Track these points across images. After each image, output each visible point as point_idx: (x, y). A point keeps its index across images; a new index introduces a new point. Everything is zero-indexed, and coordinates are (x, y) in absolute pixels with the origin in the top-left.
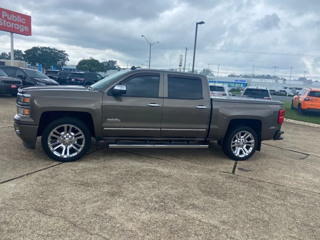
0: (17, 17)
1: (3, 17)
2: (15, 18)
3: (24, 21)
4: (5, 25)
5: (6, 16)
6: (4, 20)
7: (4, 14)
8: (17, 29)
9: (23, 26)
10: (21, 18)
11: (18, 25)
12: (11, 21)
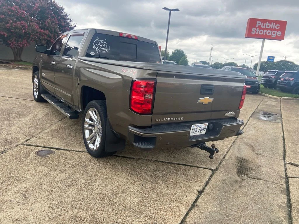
0: (271, 24)
1: (257, 27)
2: (268, 26)
3: (278, 27)
4: (257, 33)
5: (259, 25)
6: (258, 29)
7: (258, 24)
8: (269, 35)
9: (276, 32)
10: (276, 24)
11: (270, 32)
12: (264, 29)
